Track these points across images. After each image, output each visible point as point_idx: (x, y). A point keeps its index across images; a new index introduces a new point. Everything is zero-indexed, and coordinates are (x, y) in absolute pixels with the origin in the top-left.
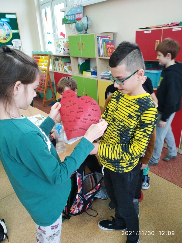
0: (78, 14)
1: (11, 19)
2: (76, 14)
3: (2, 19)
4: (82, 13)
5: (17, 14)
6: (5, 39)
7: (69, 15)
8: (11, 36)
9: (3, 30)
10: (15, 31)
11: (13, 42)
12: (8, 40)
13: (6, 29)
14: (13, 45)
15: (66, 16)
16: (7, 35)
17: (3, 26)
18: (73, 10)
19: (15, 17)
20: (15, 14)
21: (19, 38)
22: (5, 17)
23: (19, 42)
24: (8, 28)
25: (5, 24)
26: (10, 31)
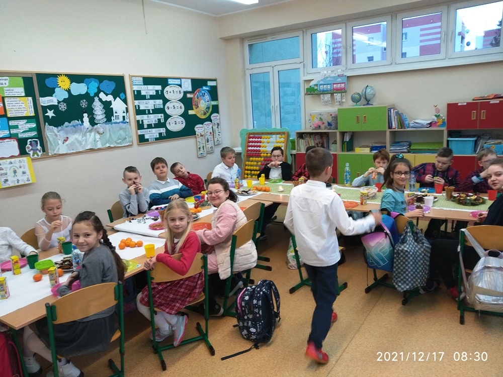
0: (337, 84)
1: (212, 87)
2: (334, 84)
3: (204, 88)
4: (344, 83)
5: (218, 80)
6: (205, 114)
7: (320, 85)
8: (211, 110)
9: (204, 102)
10: (214, 103)
11: (212, 118)
12: (208, 115)
13: (207, 100)
14: (211, 122)
15: (315, 85)
16: (207, 108)
17: (204, 96)
18: (329, 79)
19: (215, 85)
20: (215, 80)
21: (218, 113)
22: (206, 85)
23: (218, 118)
24: (208, 98)
25: (206, 94)
26: (209, 102)
